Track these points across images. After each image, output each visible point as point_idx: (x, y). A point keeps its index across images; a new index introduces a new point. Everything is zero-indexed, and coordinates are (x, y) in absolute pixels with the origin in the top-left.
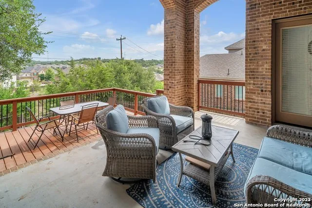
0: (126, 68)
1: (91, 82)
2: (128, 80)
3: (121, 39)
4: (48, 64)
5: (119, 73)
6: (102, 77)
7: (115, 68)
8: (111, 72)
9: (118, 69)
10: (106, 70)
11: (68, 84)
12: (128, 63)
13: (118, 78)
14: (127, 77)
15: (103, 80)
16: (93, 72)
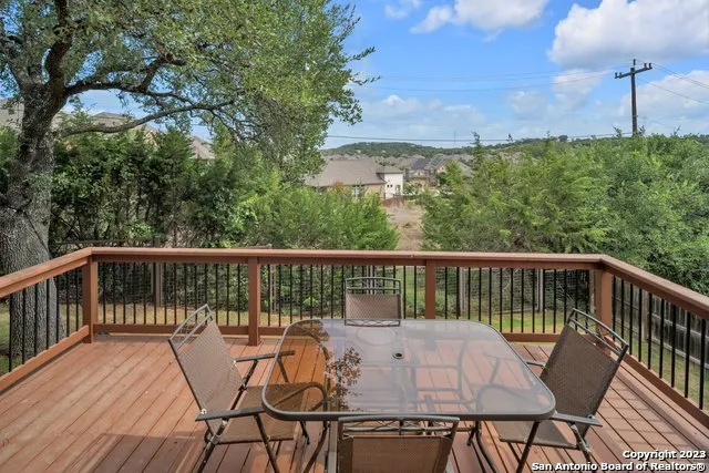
0: (657, 162)
1: (526, 202)
2: (666, 208)
3: (633, 73)
4: (455, 153)
5: (625, 178)
6: (564, 189)
7: (608, 164)
8: (593, 174)
9: (621, 164)
10: (576, 169)
11: (467, 202)
12: (662, 145)
13: (621, 196)
14: (660, 197)
15: (564, 199)
16: (533, 173)
